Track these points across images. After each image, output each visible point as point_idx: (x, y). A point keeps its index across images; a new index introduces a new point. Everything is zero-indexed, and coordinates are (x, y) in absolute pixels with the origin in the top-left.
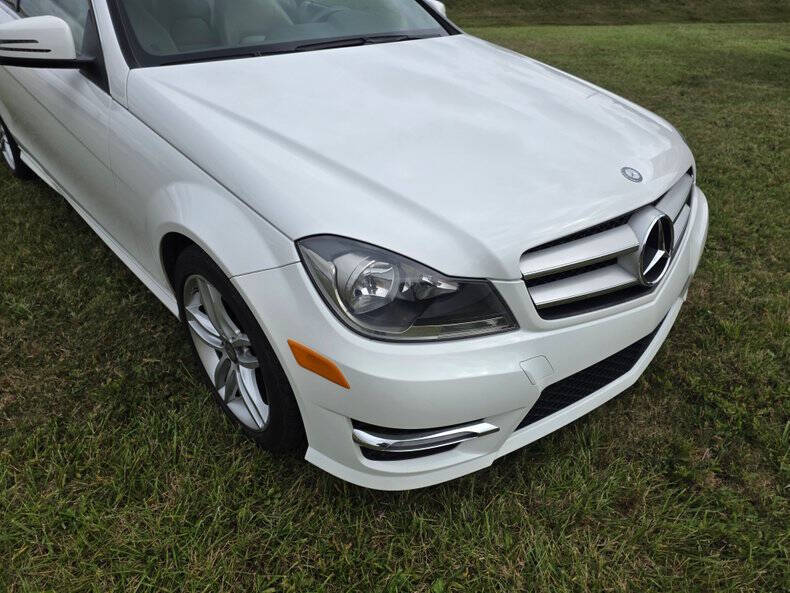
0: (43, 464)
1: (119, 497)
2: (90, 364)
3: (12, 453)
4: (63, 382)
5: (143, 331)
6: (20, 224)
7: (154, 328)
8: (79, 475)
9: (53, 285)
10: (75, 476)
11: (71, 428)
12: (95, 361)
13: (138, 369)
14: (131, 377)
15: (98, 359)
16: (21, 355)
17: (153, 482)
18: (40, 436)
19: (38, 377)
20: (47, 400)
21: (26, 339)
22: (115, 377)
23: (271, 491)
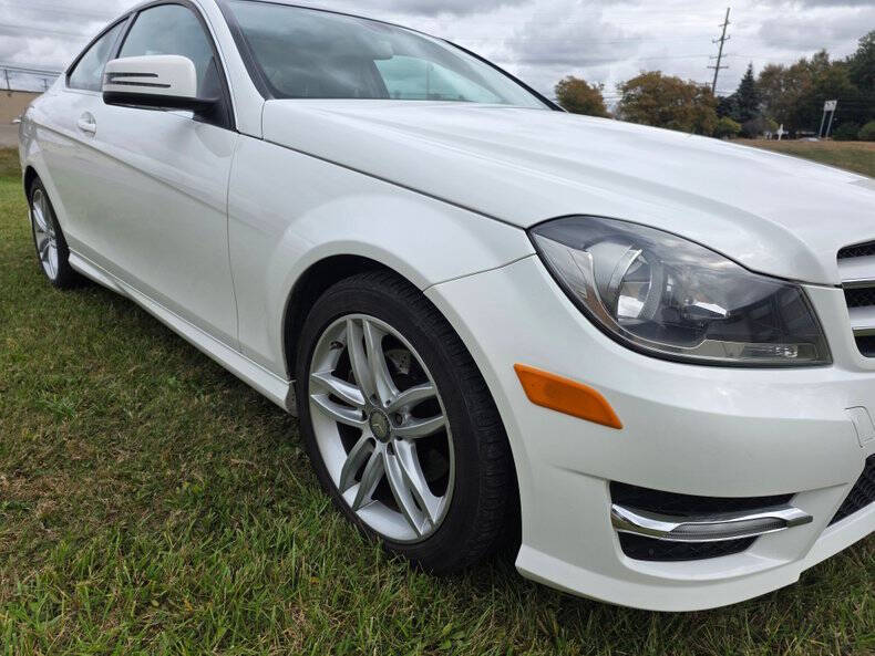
0: (102, 586)
1: (222, 632)
2: (158, 466)
3: (58, 570)
4: (124, 485)
5: (223, 431)
6: (62, 327)
7: (237, 429)
8: (156, 603)
9: (105, 384)
10: (149, 604)
11: (140, 539)
12: (164, 463)
13: (223, 472)
14: (216, 479)
15: (168, 460)
16: (66, 455)
17: (269, 612)
18: (97, 548)
19: (88, 480)
20: (102, 506)
21: (70, 438)
22: (192, 481)
23: (448, 628)
